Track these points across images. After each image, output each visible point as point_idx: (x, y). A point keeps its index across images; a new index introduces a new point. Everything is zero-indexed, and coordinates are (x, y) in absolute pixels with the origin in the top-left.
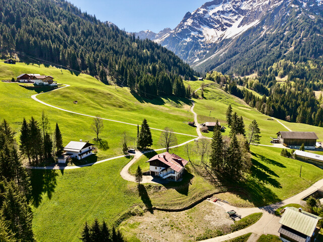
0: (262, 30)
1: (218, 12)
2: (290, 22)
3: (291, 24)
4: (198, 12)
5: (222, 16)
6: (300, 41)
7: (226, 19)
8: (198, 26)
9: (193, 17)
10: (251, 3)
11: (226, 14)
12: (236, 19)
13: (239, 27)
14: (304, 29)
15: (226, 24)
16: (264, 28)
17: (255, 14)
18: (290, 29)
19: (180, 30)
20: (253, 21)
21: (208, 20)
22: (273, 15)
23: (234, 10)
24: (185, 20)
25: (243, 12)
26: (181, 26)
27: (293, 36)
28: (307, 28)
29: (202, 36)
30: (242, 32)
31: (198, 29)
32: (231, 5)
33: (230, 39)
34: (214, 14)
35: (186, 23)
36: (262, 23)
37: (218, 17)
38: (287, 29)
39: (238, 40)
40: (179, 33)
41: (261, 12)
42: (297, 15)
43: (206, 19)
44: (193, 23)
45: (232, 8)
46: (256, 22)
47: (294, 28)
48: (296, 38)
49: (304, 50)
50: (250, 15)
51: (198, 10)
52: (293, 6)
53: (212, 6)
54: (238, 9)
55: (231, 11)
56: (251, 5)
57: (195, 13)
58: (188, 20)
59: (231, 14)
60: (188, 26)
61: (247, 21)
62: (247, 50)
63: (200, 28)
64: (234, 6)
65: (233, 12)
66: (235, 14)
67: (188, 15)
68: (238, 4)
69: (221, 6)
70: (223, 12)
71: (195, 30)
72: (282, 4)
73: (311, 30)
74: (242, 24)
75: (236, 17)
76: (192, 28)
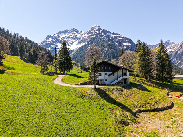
0: (89, 47)
1: (66, 37)
2: (101, 44)
3: (101, 45)
4: (55, 36)
5: (68, 39)
6: (106, 52)
7: (70, 41)
8: (55, 42)
9: (52, 38)
10: (82, 35)
11: (70, 38)
12: (75, 42)
13: (77, 45)
14: (107, 47)
15: (70, 43)
16: (89, 46)
17: (84, 40)
18: (101, 47)
19: (44, 43)
20: (83, 43)
21: (60, 40)
22: (93, 40)
23: (73, 37)
24: (47, 39)
25: (78, 39)
26: (45, 41)
27: (103, 50)
28: (108, 47)
29: (58, 48)
30: (79, 47)
32: (72, 35)
33: (73, 50)
34: (63, 37)
35: (48, 40)
36: (88, 44)
37: (66, 39)
38: (100, 46)
39: (77, 51)
40: (44, 45)
41: (86, 39)
42: (103, 41)
43: (59, 39)
44: (52, 40)
45: (72, 36)
46: (85, 43)
47: (103, 47)
48: (105, 51)
49: (109, 56)
50: (81, 40)
51: (55, 34)
52: (101, 37)
53: (62, 34)
54: (75, 37)
55: (72, 37)
56: (82, 36)
57: (53, 36)
58: (49, 39)
59: (72, 39)
60: (49, 42)
61: (80, 42)
62: (83, 55)
63: (56, 43)
64: (73, 35)
65: (73, 38)
66: (74, 39)
67: (49, 36)
68: (75, 35)
69: (67, 34)
70: (68, 37)
71: (54, 44)
72: (96, 36)
73: (110, 48)
74: (78, 44)
75: (75, 40)
76: (51, 43)
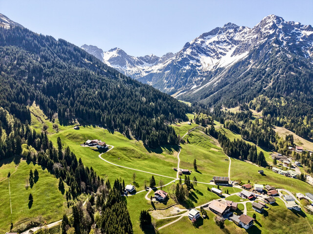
0: (249, 63)
1: (214, 42)
2: (270, 60)
3: (272, 62)
4: (196, 42)
5: (217, 45)
6: (278, 78)
7: (221, 49)
8: (196, 55)
9: (192, 47)
10: (243, 34)
11: (221, 44)
12: (230, 49)
13: (232, 56)
14: (281, 67)
15: (221, 53)
16: (250, 62)
17: (246, 46)
18: (271, 65)
19: (180, 58)
20: (244, 52)
21: (205, 50)
22: (259, 50)
23: (228, 40)
24: (184, 50)
25: (236, 42)
26: (181, 55)
27: (272, 73)
28: (284, 66)
29: (199, 64)
30: (234, 62)
31: (196, 58)
32: (225, 36)
33: (223, 68)
34: (211, 44)
35: (185, 52)
36: (250, 57)
37: (214, 46)
38: (269, 65)
39: (230, 70)
40: (179, 62)
41: (250, 45)
42: (277, 54)
43: (203, 48)
44: (192, 52)
45: (226, 39)
47: (274, 66)
48: (275, 75)
49: (279, 87)
50: (241, 47)
51: (196, 40)
52: (274, 45)
53: (209, 36)
54: (231, 39)
55: (225, 41)
56: (243, 37)
57: (194, 43)
58: (188, 49)
59: (226, 44)
60: (187, 55)
61: (238, 51)
62: (236, 82)
63: (198, 56)
64: (228, 37)
65: (227, 42)
66: (229, 44)
67: (187, 45)
68: (232, 35)
69: (216, 37)
70: (218, 42)
71: (193, 59)
72: (266, 42)
73: (287, 69)
74: (235, 53)
75: (230, 47)
76: (190, 57)
